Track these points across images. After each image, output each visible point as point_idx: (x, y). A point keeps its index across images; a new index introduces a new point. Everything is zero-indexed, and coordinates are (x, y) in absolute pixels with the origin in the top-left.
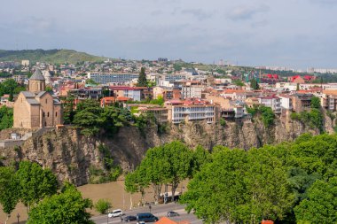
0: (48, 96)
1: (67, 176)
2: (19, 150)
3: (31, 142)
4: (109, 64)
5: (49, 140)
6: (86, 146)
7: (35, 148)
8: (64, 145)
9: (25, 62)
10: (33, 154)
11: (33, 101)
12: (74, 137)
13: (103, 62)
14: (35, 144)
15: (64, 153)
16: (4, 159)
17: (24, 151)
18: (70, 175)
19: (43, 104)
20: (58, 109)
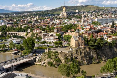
0: (80, 37)
1: (85, 61)
2: (72, 54)
3: (75, 51)
4: (105, 10)
5: (80, 51)
6: (91, 52)
7: (76, 53)
8: (85, 52)
9: (77, 11)
10: (76, 55)
11: (76, 39)
12: (88, 50)
13: (103, 9)
14: (76, 52)
15: (85, 55)
16: (68, 56)
17: (73, 54)
18: (87, 61)
19: (79, 40)
20: (83, 41)
